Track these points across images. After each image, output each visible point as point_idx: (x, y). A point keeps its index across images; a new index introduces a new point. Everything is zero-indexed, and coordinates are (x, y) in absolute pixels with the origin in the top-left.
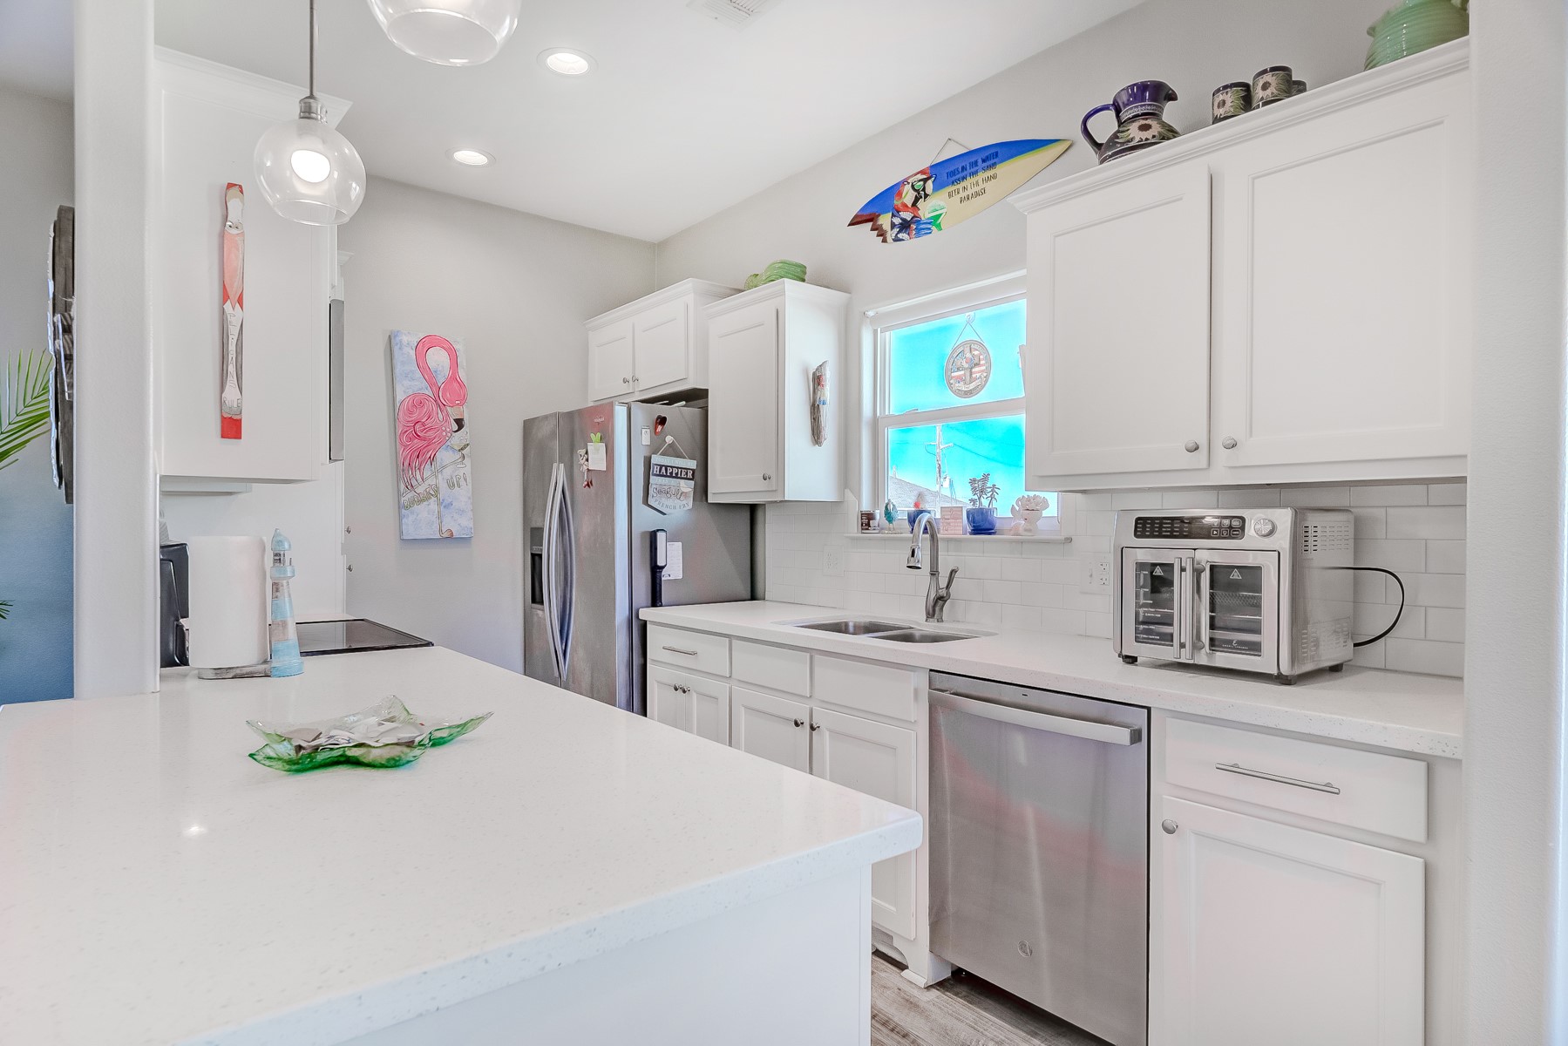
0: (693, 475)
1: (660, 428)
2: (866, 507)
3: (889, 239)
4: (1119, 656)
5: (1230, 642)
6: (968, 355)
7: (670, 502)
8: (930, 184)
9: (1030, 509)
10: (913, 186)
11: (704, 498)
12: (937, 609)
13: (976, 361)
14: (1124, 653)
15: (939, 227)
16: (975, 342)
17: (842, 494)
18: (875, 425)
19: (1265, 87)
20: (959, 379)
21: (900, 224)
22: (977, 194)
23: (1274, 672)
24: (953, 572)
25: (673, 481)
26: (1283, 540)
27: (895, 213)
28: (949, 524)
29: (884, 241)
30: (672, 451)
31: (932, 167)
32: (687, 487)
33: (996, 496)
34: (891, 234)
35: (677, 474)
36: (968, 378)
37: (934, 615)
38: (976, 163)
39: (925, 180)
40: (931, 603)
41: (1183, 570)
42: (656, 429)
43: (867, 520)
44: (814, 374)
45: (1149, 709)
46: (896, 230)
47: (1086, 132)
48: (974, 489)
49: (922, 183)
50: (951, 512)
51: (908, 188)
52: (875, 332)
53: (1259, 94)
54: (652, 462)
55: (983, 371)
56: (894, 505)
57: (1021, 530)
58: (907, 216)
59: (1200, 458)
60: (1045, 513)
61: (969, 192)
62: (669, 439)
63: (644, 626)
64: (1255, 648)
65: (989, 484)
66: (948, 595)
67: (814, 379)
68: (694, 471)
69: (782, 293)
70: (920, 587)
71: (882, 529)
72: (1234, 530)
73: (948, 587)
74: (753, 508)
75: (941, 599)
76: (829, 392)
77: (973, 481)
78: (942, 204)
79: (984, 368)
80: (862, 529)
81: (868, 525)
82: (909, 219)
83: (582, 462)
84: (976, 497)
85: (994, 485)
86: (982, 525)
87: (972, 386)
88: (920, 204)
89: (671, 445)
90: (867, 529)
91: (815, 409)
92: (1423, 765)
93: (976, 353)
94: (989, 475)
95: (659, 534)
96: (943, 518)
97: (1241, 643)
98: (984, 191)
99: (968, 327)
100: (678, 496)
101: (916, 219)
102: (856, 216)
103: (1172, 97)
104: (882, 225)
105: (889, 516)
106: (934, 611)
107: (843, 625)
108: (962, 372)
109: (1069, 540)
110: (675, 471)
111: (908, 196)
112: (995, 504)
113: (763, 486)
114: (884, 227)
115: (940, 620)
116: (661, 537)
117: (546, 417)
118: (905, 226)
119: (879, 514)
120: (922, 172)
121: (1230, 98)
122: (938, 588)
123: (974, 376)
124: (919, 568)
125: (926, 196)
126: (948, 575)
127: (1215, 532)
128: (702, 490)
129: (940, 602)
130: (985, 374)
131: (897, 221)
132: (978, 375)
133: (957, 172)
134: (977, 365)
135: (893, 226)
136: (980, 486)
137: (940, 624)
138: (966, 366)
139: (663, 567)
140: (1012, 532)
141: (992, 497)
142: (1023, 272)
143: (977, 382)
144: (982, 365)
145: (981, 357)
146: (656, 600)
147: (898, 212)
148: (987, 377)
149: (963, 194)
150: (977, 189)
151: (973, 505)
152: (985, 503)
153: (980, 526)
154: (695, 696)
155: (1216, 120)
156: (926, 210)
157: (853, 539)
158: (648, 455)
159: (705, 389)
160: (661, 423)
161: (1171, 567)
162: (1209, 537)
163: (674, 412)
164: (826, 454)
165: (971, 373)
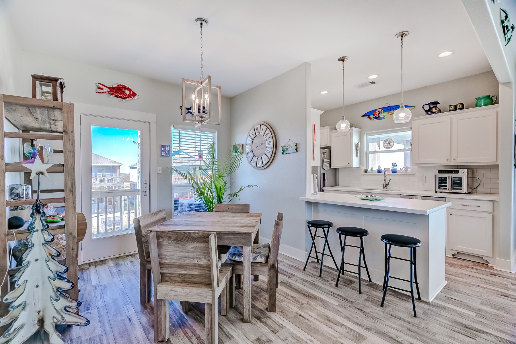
2: (366, 169)
3: (372, 120)
5: (456, 189)
6: (389, 141)
8: (382, 111)
9: (405, 168)
13: (391, 142)
14: (436, 191)
15: (384, 119)
16: (390, 139)
17: (360, 166)
18: (367, 153)
19: (459, 106)
20: (386, 145)
23: (464, 193)
25: (326, 164)
26: (466, 174)
30: (326, 158)
31: (382, 108)
33: (397, 166)
38: (394, 108)
39: (381, 110)
40: (384, 186)
41: (449, 178)
44: (357, 144)
45: (446, 198)
46: (374, 118)
47: (423, 108)
48: (393, 165)
50: (388, 170)
51: (377, 111)
52: (366, 136)
53: (458, 107)
56: (373, 168)
57: (403, 172)
58: (377, 116)
59: (449, 161)
60: (410, 170)
62: (325, 156)
64: (461, 189)
65: (396, 164)
68: (329, 162)
69: (352, 130)
71: (369, 173)
72: (457, 172)
73: (388, 183)
75: (387, 185)
76: (359, 147)
77: (393, 164)
78: (385, 115)
80: (365, 173)
81: (367, 172)
84: (393, 167)
86: (394, 172)
87: (389, 147)
88: (380, 114)
91: (357, 151)
92: (492, 202)
95: (325, 174)
97: (458, 189)
99: (389, 136)
100: (327, 167)
101: (379, 117)
102: (364, 115)
103: (439, 103)
104: (370, 117)
105: (372, 170)
109: (415, 174)
111: (377, 113)
112: (397, 168)
113: (348, 165)
118: (376, 118)
119: (369, 170)
121: (453, 108)
122: (386, 182)
125: (381, 113)
126: (389, 180)
128: (330, 166)
133: (389, 110)
135: (373, 118)
136: (394, 165)
139: (325, 180)
140: (401, 173)
143: (391, 146)
146: (324, 186)
147: (374, 115)
148: (393, 145)
149: (390, 113)
152: (395, 168)
155: (450, 110)
156: (381, 115)
157: (363, 174)
158: (323, 159)
159: (330, 147)
160: (324, 153)
161: (446, 178)
162: (452, 173)
163: (326, 150)
164: (358, 159)
165: (389, 144)
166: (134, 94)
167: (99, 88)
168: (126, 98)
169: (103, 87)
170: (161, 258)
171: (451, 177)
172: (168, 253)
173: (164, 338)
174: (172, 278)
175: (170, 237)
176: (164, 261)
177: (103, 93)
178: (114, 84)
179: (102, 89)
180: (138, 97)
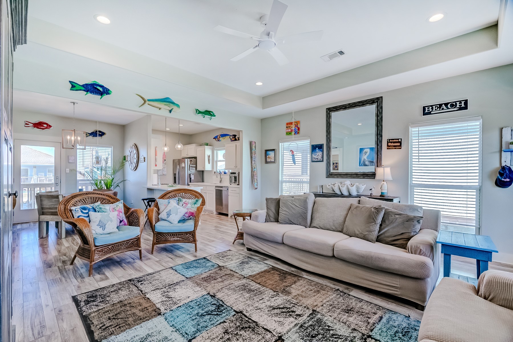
2: (215, 171)
7: (192, 170)
17: (212, 169)
18: (216, 162)
22: (224, 139)
30: (193, 164)
31: (221, 134)
32: (194, 168)
37: (220, 183)
39: (220, 136)
44: (209, 156)
48: (225, 169)
51: (218, 136)
52: (216, 151)
54: (190, 165)
56: (217, 171)
59: (235, 168)
69: (205, 147)
70: (219, 179)
74: (203, 171)
75: (221, 181)
76: (211, 158)
78: (221, 139)
83: (181, 165)
90: (215, 174)
91: (209, 160)
96: (222, 172)
102: (214, 138)
104: (216, 140)
113: (203, 169)
116: (191, 174)
117: (176, 159)
118: (218, 140)
126: (222, 178)
128: (196, 169)
139: (191, 178)
146: (190, 182)
157: (213, 174)
159: (197, 157)
160: (191, 161)
163: (193, 160)
164: (210, 165)
166: (50, 126)
167: (26, 124)
168: (44, 129)
169: (29, 124)
170: (42, 205)
172: (45, 204)
173: (43, 236)
174: (47, 213)
175: (45, 197)
176: (43, 206)
177: (29, 127)
178: (36, 120)
179: (28, 124)
180: (53, 128)
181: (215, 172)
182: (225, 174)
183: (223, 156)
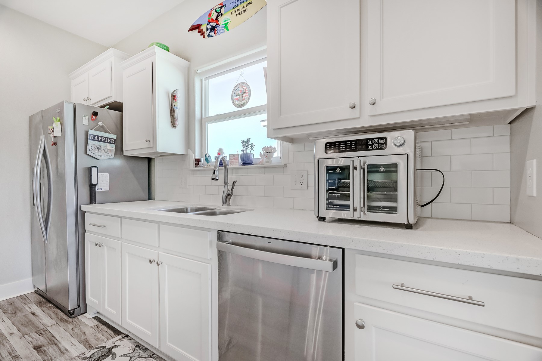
0: (115, 142)
1: (94, 117)
2: (197, 156)
3: (206, 36)
4: (317, 217)
5: (379, 207)
6: (241, 89)
7: (100, 154)
8: (223, 8)
9: (268, 151)
10: (216, 11)
11: (122, 153)
12: (227, 200)
13: (245, 91)
14: (320, 216)
15: (228, 29)
17: (187, 151)
18: (202, 121)
20: (237, 99)
21: (210, 28)
22: (244, 11)
23: (406, 223)
24: (234, 182)
25: (102, 144)
26: (409, 149)
27: (208, 23)
28: (233, 162)
29: (204, 37)
30: (102, 129)
32: (112, 147)
33: (253, 149)
34: (206, 34)
35: (105, 140)
36: (241, 99)
37: (226, 203)
39: (221, 8)
40: (225, 197)
41: (355, 168)
42: (92, 117)
43: (198, 162)
44: (171, 94)
48: (244, 146)
49: (220, 9)
50: (233, 157)
51: (213, 11)
52: (201, 80)
54: (89, 133)
55: (247, 95)
56: (209, 155)
57: (264, 162)
58: (214, 24)
59: (356, 112)
60: (275, 155)
61: (240, 11)
62: (100, 124)
63: (84, 213)
64: (394, 210)
65: (250, 143)
66: (232, 193)
67: (171, 97)
68: (115, 140)
69: (154, 54)
70: (219, 189)
71: (204, 166)
72: (381, 144)
73: (232, 189)
74: (150, 160)
75: (229, 195)
76: (180, 104)
77: (243, 142)
78: (229, 17)
79: (248, 94)
80: (195, 166)
81: (198, 164)
82: (214, 26)
83: (50, 132)
84: (244, 149)
85: (252, 144)
86: (247, 161)
87: (243, 102)
88: (219, 18)
89: (102, 127)
90: (198, 166)
91: (172, 111)
93: (244, 88)
94: (250, 139)
95: (93, 168)
96: (230, 159)
97: (384, 207)
98: (246, 10)
99: (241, 76)
100: (106, 151)
101: (217, 26)
102: (192, 26)
104: (202, 29)
105: (207, 160)
106: (226, 201)
107: (185, 209)
108: (238, 97)
109: (286, 166)
110: (103, 139)
111: (214, 15)
112: (253, 152)
113: (146, 145)
114: (204, 30)
115: (229, 205)
116: (94, 170)
117: (37, 113)
118: (213, 29)
119: (203, 160)
120: (220, 4)
122: (228, 190)
123: (243, 98)
124: (217, 180)
125: (222, 14)
126: (232, 185)
127: (370, 147)
128: (120, 149)
129: (229, 197)
130: (248, 97)
131: (209, 27)
132: (245, 97)
133: (235, 2)
134: (244, 93)
135: (207, 29)
136: (246, 144)
137: (229, 207)
138: (240, 94)
139: (96, 185)
140: (260, 164)
141: (252, 149)
142: (265, 47)
144: (247, 93)
145: (247, 89)
146: (92, 200)
147: (210, 23)
148: (249, 98)
149: (237, 12)
150: (244, 9)
151: (243, 152)
152: (248, 151)
153: (246, 162)
154: (105, 248)
156: (222, 21)
157: (192, 171)
158: (87, 130)
160: (95, 114)
161: (348, 168)
162: (366, 149)
164: (178, 133)
165: (242, 97)
171: (364, 164)
181: (198, 161)
182: (245, 164)
183: (233, 97)
